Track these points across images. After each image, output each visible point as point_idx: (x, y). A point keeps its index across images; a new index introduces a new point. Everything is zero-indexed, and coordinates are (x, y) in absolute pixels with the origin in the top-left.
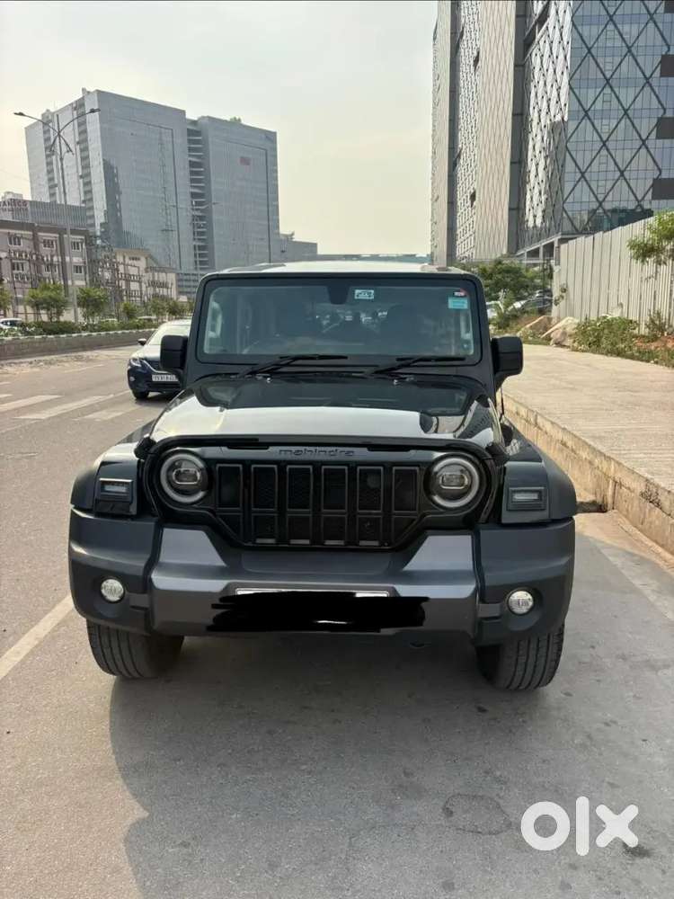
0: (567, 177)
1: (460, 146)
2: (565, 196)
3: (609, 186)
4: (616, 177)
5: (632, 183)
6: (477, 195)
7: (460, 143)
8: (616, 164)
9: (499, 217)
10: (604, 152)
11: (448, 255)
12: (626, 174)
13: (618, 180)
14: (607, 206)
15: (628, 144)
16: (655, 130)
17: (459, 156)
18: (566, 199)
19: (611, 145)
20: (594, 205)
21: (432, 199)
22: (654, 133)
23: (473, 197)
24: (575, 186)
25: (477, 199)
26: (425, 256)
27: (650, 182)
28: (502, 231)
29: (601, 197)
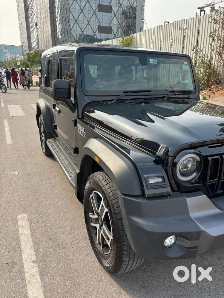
0: (71, 21)
1: (28, 4)
2: (71, 29)
3: (85, 27)
4: (87, 23)
5: (92, 26)
6: (38, 24)
7: (28, 3)
8: (86, 19)
9: (48, 34)
10: (82, 14)
11: (29, 47)
12: (90, 22)
13: (87, 25)
14: (85, 33)
15: (89, 12)
16: (97, 8)
17: (29, 8)
18: (72, 29)
19: (84, 11)
20: (81, 33)
21: (19, 24)
22: (97, 9)
23: (36, 24)
24: (74, 25)
25: (38, 25)
26: (18, 46)
27: (97, 27)
28: (49, 39)
29: (83, 30)
